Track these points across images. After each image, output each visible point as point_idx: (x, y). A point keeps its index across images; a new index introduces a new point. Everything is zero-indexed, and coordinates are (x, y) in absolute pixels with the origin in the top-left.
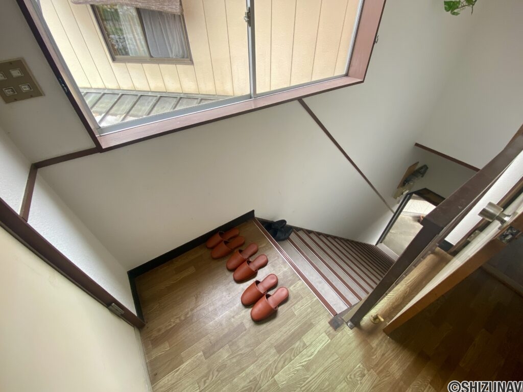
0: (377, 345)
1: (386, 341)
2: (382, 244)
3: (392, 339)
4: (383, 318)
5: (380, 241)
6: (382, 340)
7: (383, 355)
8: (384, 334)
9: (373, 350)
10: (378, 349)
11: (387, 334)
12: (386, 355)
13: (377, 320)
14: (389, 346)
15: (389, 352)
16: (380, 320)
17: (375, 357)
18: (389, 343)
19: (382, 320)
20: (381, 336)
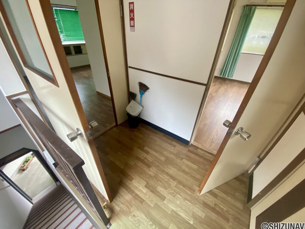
0: (118, 207)
1: (116, 201)
2: (33, 199)
3: (114, 198)
4: (104, 202)
5: (30, 200)
6: (115, 204)
7: (122, 203)
8: (112, 203)
9: (121, 209)
10: (120, 206)
11: (112, 201)
12: (122, 202)
13: (106, 206)
14: (118, 200)
15: (121, 199)
16: (106, 205)
17: (124, 209)
18: (116, 200)
19: (106, 203)
20: (113, 204)
